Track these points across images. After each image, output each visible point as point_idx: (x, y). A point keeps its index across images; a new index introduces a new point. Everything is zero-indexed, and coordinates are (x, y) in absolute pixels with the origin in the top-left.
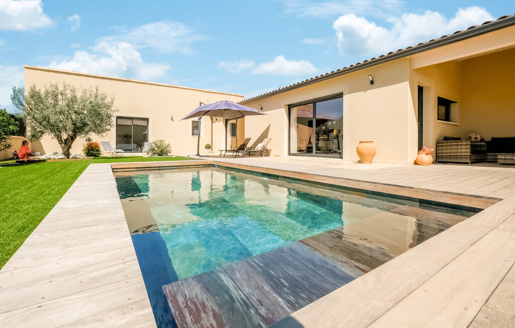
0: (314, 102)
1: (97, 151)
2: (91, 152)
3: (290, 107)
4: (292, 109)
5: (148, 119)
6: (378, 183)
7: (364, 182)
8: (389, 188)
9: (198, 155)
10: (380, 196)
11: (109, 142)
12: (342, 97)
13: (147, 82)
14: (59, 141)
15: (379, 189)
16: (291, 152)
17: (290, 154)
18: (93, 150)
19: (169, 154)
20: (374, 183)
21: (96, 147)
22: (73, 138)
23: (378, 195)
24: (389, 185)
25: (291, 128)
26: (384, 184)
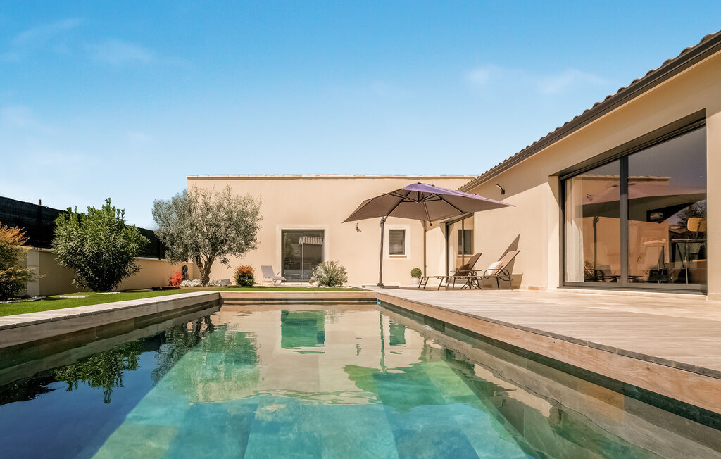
0: (622, 156)
1: (250, 277)
2: (242, 279)
3: (564, 179)
4: (568, 182)
5: (324, 230)
6: (658, 361)
7: (613, 351)
8: (702, 385)
9: (381, 285)
10: (671, 411)
11: (271, 267)
12: (704, 125)
13: (321, 176)
14: (198, 264)
15: (664, 385)
18: (244, 276)
19: (344, 285)
20: (645, 358)
21: (249, 272)
22: (210, 261)
23: (665, 408)
24: (703, 372)
25: (568, 224)
26: (681, 366)
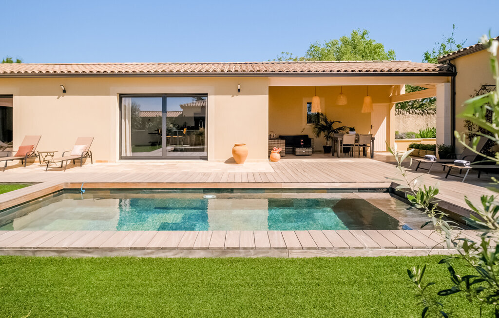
16: (124, 155)
17: (121, 158)
